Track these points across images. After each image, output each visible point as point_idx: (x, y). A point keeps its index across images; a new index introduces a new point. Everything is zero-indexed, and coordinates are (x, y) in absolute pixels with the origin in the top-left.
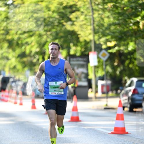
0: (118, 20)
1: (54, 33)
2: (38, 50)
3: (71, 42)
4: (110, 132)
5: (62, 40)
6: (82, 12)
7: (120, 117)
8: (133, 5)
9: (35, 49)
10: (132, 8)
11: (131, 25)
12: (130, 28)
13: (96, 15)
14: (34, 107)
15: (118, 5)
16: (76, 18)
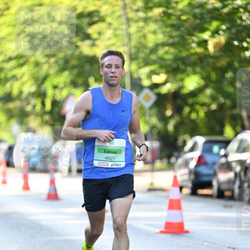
0: (171, 37)
1: (60, 60)
2: (33, 89)
3: (89, 76)
4: (158, 231)
5: (76, 71)
6: (110, 24)
7: (175, 205)
8: (197, 11)
9: (29, 88)
10: (195, 16)
11: (194, 45)
12: (192, 51)
13: (133, 29)
14: (26, 187)
15: (170, 11)
16: (100, 34)
